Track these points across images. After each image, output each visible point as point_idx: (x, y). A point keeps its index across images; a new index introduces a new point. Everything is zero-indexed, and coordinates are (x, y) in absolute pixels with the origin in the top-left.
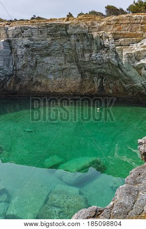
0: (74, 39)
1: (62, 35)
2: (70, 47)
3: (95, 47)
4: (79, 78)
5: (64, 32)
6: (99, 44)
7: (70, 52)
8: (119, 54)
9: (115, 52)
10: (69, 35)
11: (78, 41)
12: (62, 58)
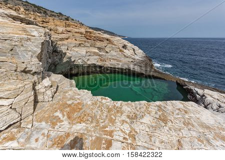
8: (63, 56)
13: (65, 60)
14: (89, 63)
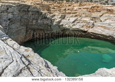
0: (31, 13)
1: (24, 11)
2: (27, 18)
3: (40, 18)
4: (25, 33)
5: (26, 10)
6: (44, 16)
7: (25, 20)
8: (53, 21)
9: (51, 20)
10: (28, 11)
11: (33, 14)
12: (19, 24)
13: (54, 23)
14: (74, 27)
